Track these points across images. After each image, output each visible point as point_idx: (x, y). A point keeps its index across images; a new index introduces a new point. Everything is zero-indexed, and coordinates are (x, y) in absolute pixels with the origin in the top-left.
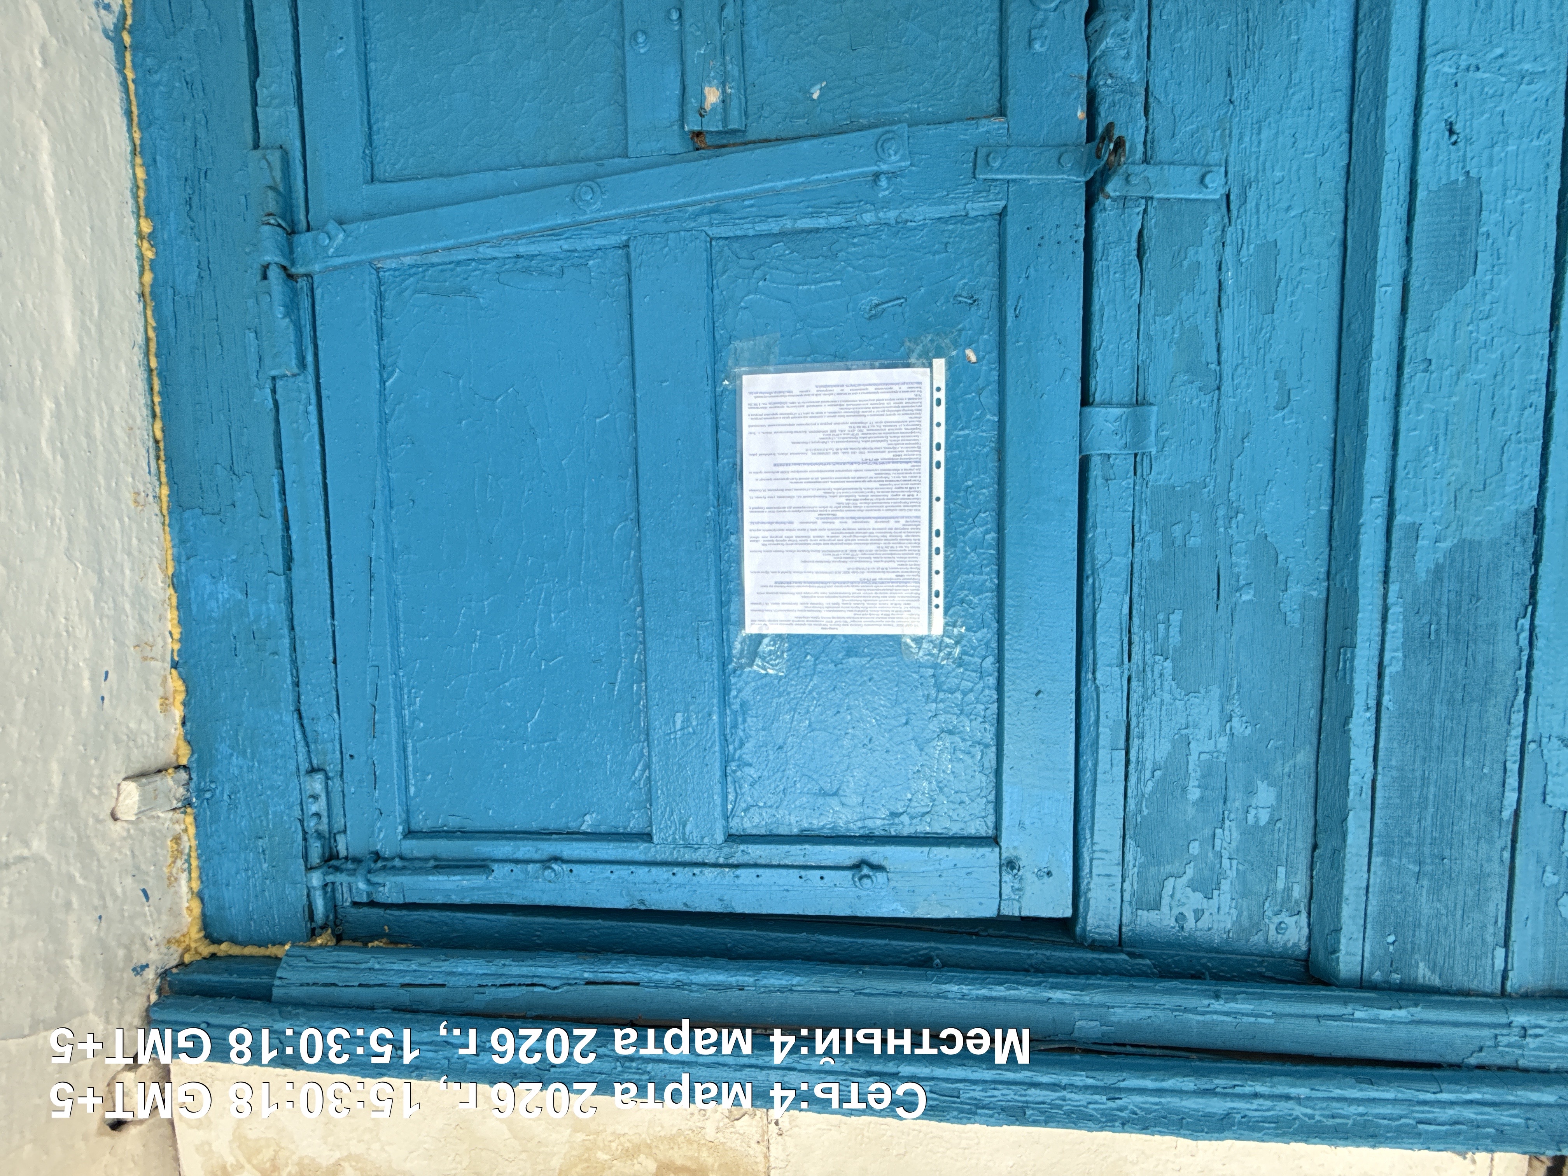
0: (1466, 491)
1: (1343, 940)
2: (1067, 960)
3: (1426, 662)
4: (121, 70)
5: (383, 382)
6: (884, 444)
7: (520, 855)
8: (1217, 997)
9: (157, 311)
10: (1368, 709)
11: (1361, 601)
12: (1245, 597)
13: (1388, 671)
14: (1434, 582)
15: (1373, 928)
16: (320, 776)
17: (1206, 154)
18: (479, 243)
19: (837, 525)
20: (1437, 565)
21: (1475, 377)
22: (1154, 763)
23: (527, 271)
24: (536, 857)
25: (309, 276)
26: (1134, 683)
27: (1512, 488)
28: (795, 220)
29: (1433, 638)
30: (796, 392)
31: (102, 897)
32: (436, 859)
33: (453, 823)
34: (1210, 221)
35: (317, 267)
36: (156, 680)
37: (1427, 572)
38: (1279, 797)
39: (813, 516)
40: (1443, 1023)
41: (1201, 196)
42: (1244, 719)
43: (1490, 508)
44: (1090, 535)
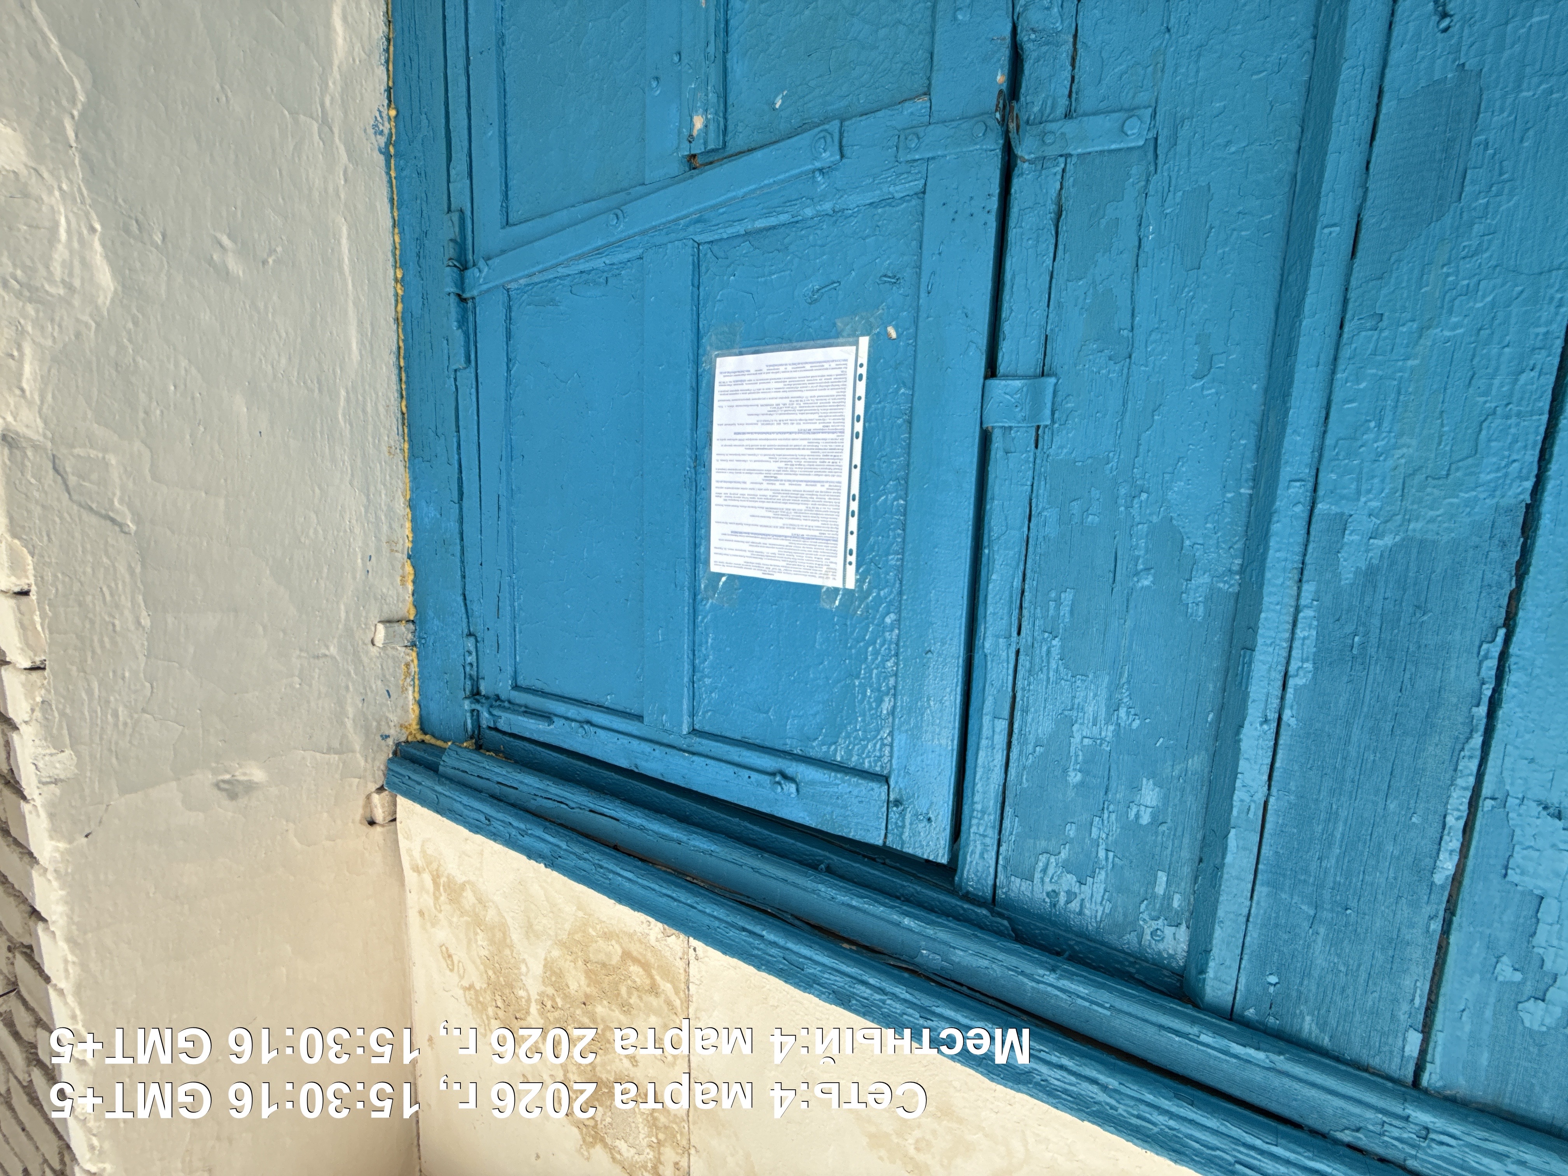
0: (1420, 477)
1: (1212, 964)
2: (933, 899)
3: (1345, 679)
4: (388, 174)
5: (509, 370)
6: (816, 416)
7: (569, 715)
8: (1053, 970)
9: (404, 329)
10: (1266, 721)
11: (1265, 599)
12: (1146, 583)
13: (1291, 682)
14: (1364, 586)
15: (1250, 960)
16: (472, 639)
17: (1134, 97)
18: (558, 265)
19: (778, 486)
20: (1370, 566)
21: (1447, 333)
22: (1037, 739)
23: (586, 282)
24: (578, 718)
25: (473, 298)
26: (1022, 657)
27: (1492, 476)
28: (754, 221)
29: (1355, 651)
30: (752, 371)
31: (365, 688)
32: (526, 707)
33: (539, 685)
34: (1134, 171)
35: (475, 293)
36: (398, 565)
37: (1355, 573)
38: (1166, 799)
39: (759, 478)
40: (1313, 1085)
41: (1122, 145)
42: (1133, 711)
43: (1455, 500)
44: (988, 507)
